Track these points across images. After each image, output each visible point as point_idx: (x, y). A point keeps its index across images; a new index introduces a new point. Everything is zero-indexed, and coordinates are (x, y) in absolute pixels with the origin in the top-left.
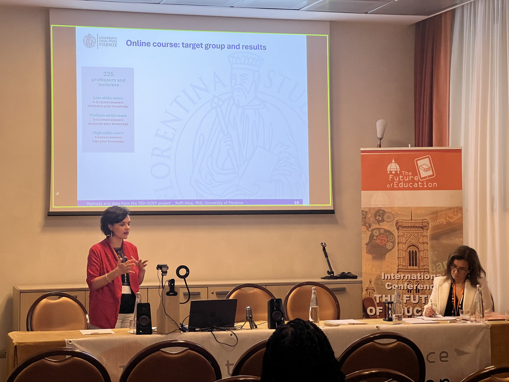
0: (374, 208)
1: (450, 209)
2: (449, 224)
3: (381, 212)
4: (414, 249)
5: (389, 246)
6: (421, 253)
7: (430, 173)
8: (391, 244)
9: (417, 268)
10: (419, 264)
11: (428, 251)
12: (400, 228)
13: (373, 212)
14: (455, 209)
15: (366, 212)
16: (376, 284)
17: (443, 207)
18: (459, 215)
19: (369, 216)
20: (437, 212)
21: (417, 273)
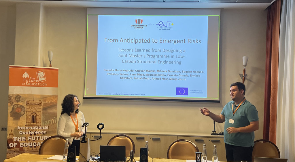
0: (15, 94)
1: (52, 96)
2: (51, 103)
3: (19, 97)
4: (35, 115)
5: (22, 113)
6: (38, 117)
7: (44, 79)
8: (23, 112)
9: (35, 123)
10: (36, 122)
11: (41, 115)
12: (28, 105)
13: (14, 96)
14: (55, 96)
15: (11, 96)
16: (14, 132)
17: (49, 95)
18: (56, 99)
19: (12, 98)
20: (46, 97)
21: (35, 126)
